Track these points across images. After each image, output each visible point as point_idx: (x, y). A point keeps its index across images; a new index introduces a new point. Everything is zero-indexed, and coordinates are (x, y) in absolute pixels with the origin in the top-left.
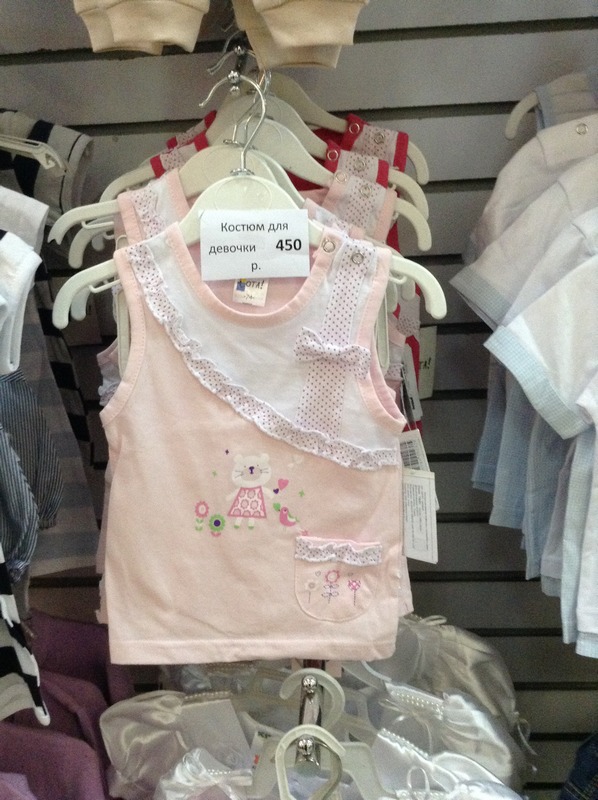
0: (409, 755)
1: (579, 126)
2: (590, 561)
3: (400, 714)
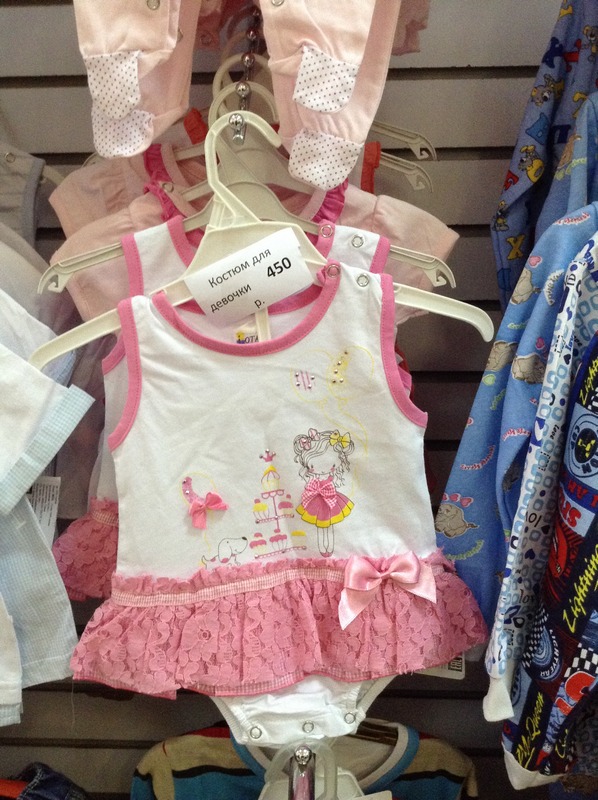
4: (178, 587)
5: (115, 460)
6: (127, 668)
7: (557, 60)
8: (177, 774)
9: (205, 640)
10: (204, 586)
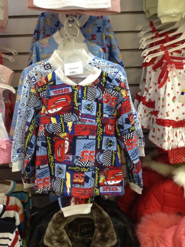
7: (36, 34)
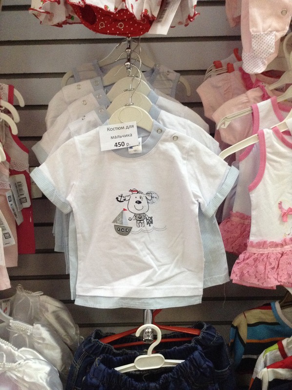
0: (8, 349)
1: (78, 85)
2: (81, 265)
3: (16, 333)
4: (276, 245)
5: (251, 195)
6: (256, 277)
8: (249, 325)
9: (288, 266)
10: (286, 245)
